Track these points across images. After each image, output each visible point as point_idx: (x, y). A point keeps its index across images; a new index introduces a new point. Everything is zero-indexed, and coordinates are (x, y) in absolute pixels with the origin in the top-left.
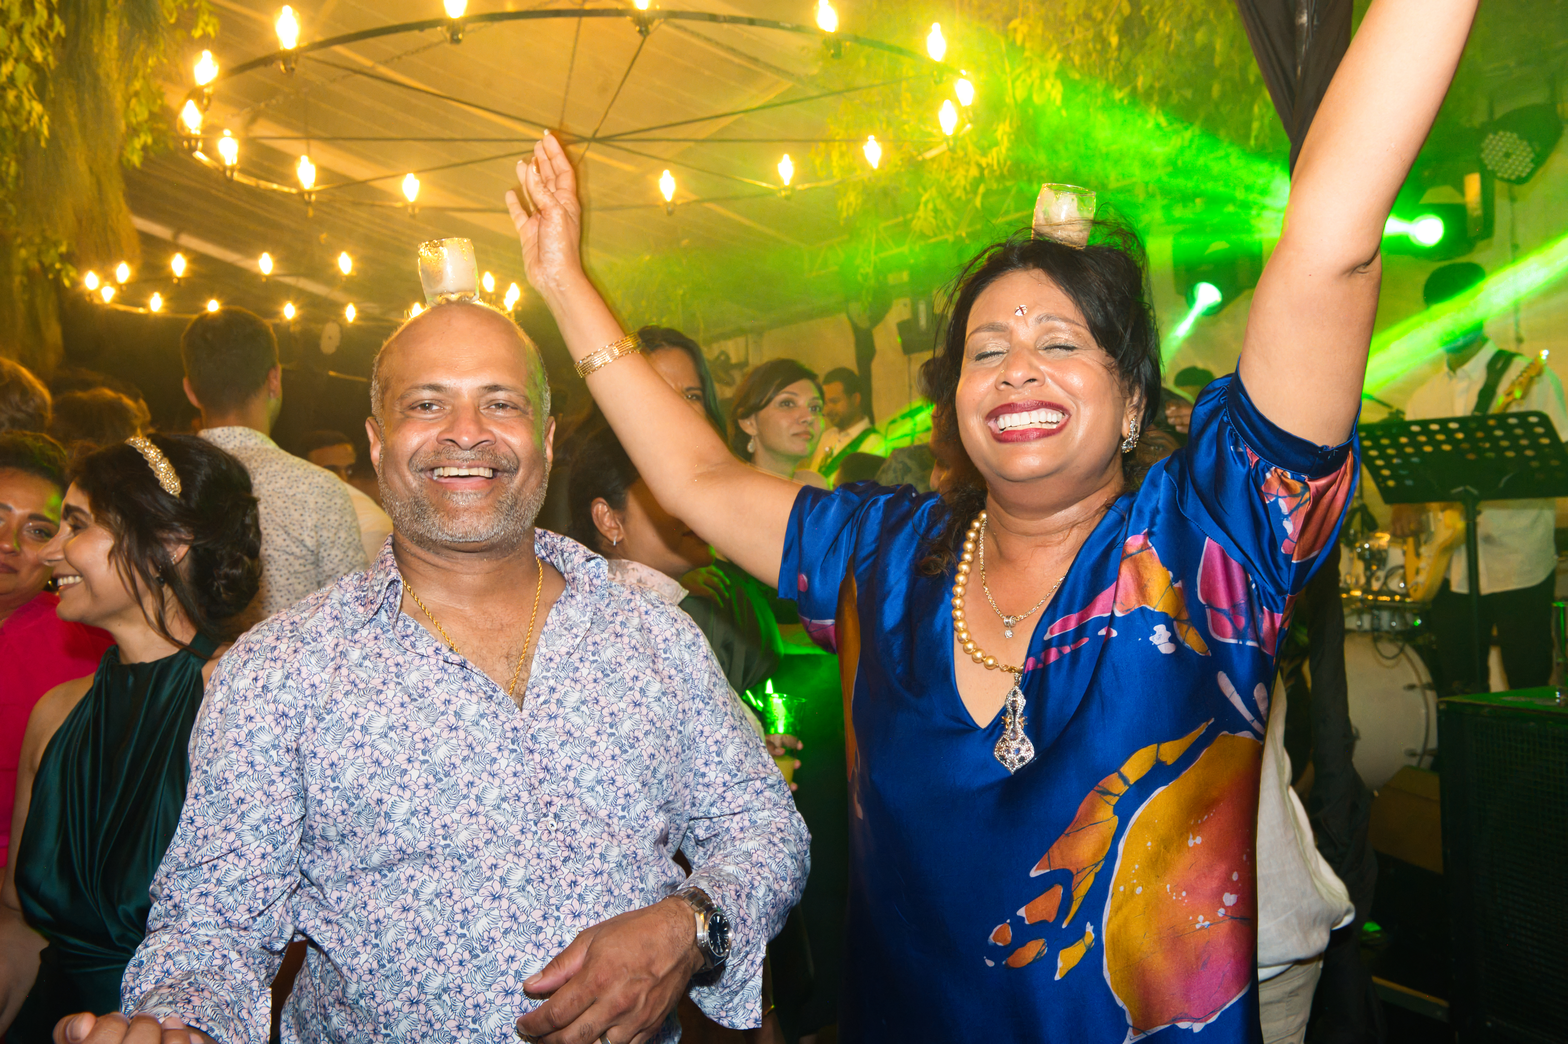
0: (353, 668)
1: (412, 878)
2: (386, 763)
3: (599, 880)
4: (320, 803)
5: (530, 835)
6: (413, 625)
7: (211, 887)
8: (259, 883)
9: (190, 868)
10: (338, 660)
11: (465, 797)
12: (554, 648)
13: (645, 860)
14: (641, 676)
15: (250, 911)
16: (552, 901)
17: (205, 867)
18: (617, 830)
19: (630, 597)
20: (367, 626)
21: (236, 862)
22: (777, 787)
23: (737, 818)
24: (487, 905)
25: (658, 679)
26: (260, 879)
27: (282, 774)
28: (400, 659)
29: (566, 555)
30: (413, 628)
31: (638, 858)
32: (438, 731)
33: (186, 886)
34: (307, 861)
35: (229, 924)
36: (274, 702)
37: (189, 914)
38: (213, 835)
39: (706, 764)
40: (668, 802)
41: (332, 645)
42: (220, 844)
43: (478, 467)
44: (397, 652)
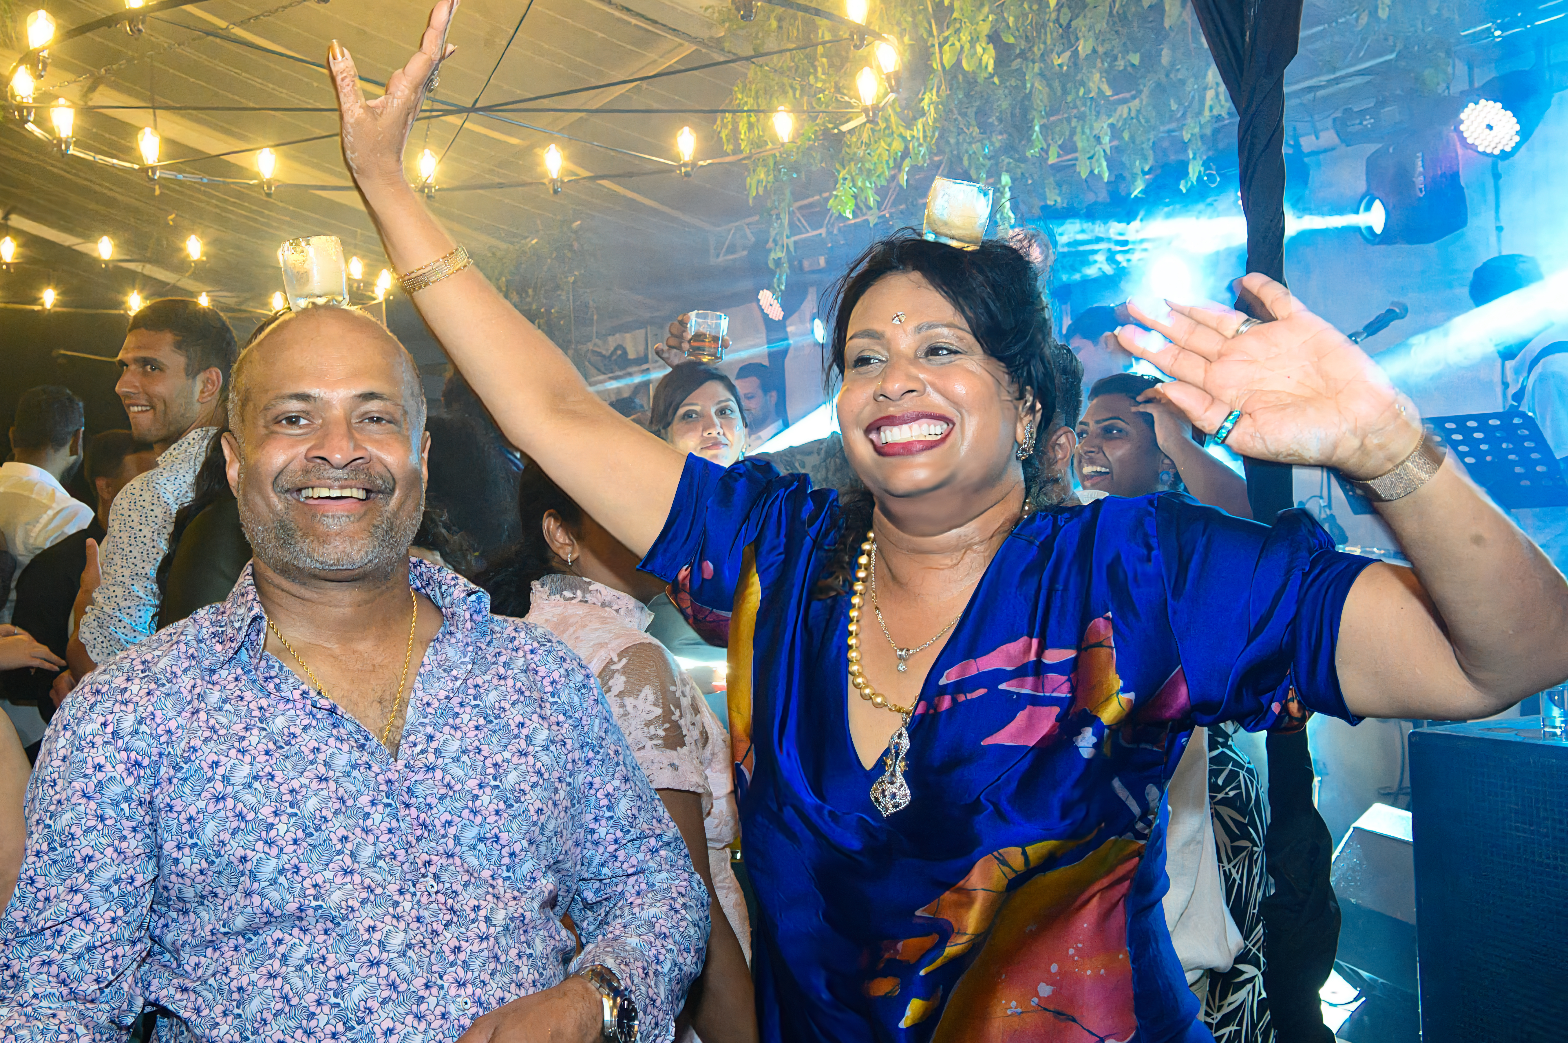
0: (212, 713)
1: (280, 941)
2: (250, 816)
3: (485, 945)
4: (176, 861)
5: (408, 896)
6: (277, 665)
7: (54, 955)
8: (107, 950)
9: (31, 933)
10: (196, 703)
11: (339, 853)
12: (432, 691)
13: (533, 924)
14: (528, 722)
15: (97, 981)
16: (435, 968)
17: (48, 932)
18: (502, 892)
19: (514, 634)
20: (227, 666)
21: (83, 926)
22: (673, 845)
23: (632, 880)
24: (363, 972)
25: (546, 725)
26: (108, 946)
27: (134, 830)
28: (264, 703)
29: (444, 588)
30: (277, 669)
31: (526, 921)
32: (307, 782)
33: (26, 954)
34: (160, 925)
35: (74, 995)
36: (125, 750)
37: (30, 985)
38: (57, 897)
39: (596, 820)
40: (558, 862)
41: (189, 687)
42: (65, 906)
43: (351, 488)
44: (260, 695)
